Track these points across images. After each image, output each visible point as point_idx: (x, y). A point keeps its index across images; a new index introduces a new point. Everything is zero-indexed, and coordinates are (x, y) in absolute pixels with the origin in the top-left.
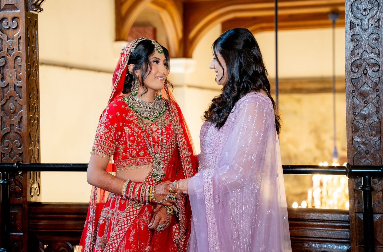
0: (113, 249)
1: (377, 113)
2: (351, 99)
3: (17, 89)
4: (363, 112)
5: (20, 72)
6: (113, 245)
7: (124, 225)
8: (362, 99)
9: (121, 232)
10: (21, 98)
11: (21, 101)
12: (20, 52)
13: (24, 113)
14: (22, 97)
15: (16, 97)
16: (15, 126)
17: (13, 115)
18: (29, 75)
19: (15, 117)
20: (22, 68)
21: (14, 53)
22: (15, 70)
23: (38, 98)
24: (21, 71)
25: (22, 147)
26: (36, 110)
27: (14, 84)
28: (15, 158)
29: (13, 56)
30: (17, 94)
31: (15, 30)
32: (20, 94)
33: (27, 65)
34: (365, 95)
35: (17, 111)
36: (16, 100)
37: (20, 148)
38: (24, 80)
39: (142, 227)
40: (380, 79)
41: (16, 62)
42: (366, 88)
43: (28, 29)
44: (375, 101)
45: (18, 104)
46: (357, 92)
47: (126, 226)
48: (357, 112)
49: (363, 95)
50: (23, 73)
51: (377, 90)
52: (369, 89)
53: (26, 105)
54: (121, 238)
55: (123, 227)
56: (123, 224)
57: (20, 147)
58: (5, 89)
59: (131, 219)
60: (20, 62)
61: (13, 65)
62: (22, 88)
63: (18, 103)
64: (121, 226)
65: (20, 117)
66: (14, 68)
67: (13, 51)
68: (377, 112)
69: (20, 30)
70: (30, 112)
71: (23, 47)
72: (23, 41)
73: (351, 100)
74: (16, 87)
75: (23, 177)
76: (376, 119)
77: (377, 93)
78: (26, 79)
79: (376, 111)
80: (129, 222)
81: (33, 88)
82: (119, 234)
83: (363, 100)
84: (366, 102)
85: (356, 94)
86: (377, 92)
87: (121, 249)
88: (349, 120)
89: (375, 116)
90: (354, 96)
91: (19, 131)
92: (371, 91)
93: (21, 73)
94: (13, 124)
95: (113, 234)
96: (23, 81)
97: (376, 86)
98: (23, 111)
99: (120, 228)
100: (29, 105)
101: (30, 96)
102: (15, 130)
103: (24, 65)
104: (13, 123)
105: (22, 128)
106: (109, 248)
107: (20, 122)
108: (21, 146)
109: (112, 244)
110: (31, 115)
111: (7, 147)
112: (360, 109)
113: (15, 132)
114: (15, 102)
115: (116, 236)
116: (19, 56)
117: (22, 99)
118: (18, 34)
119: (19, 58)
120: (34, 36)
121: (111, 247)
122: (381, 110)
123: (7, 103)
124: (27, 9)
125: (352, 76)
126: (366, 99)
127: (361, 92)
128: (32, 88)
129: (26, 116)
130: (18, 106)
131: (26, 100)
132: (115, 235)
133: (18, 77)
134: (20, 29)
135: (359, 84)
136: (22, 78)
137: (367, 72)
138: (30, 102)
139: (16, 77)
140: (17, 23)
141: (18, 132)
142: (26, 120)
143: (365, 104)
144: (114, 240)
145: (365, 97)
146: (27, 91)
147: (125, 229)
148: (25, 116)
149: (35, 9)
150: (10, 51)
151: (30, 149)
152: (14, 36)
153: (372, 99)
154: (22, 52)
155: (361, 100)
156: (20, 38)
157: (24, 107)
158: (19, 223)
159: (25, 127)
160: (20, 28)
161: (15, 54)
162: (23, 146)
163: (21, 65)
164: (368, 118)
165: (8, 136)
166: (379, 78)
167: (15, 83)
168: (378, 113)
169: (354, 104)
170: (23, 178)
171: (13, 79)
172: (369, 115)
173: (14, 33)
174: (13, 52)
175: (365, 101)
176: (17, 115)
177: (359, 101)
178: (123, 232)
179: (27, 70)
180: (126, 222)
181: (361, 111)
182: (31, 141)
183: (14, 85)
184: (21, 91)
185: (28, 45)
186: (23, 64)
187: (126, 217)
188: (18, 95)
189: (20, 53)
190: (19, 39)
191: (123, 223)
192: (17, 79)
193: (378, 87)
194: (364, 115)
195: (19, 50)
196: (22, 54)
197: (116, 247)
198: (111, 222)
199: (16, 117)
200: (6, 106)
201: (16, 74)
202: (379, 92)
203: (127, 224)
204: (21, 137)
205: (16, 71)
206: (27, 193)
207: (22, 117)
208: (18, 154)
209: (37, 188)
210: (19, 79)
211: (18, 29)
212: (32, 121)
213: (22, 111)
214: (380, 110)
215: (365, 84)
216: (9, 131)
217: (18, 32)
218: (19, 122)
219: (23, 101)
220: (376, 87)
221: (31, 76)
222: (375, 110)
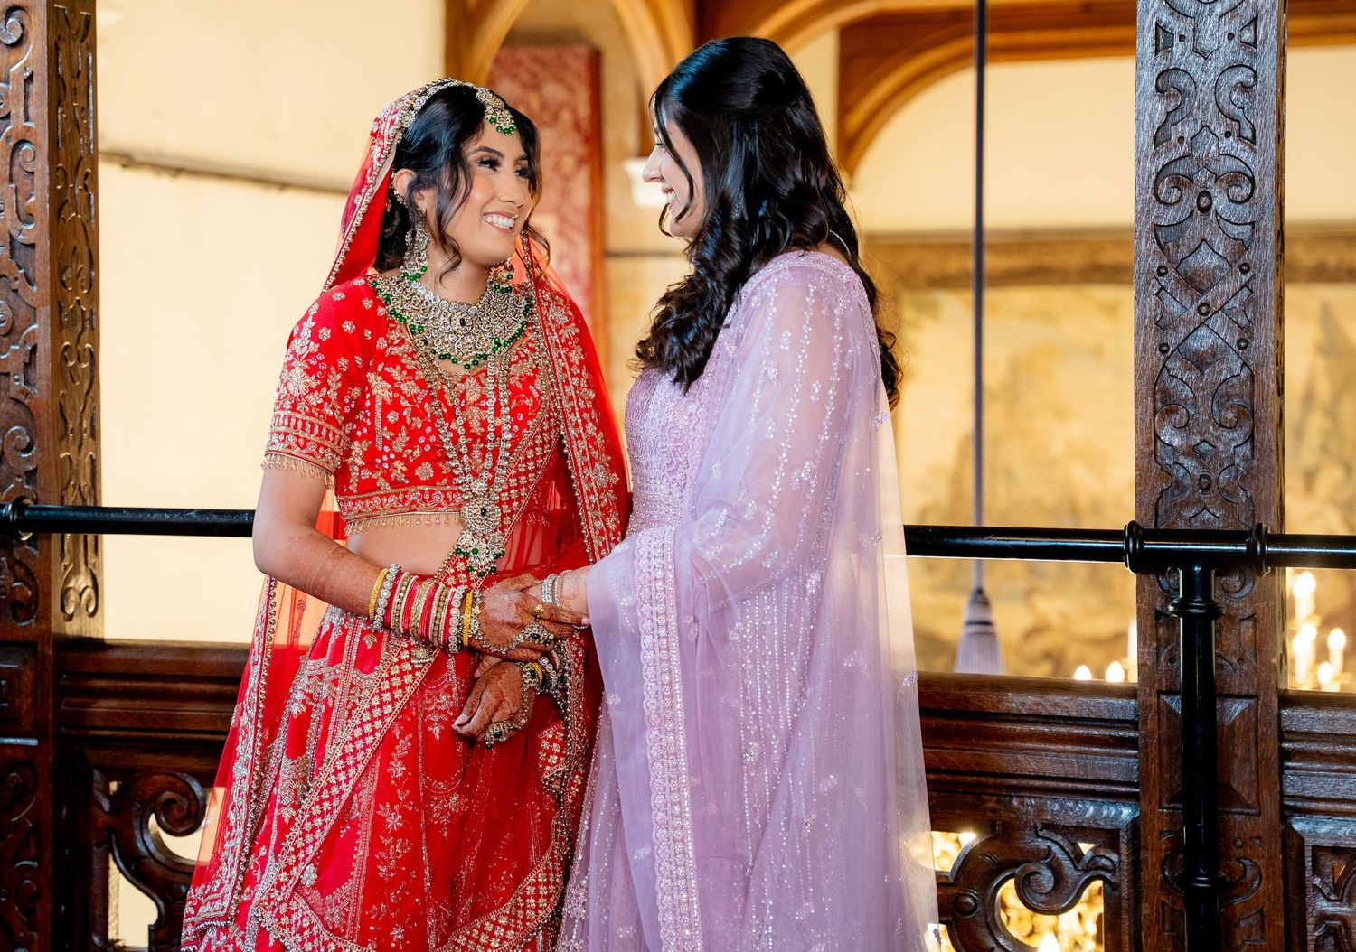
0: (331, 802)
1: (1240, 348)
2: (1153, 297)
3: (20, 253)
4: (1194, 344)
5: (31, 196)
6: (335, 790)
7: (372, 721)
8: (1192, 296)
9: (359, 744)
10: (31, 284)
11: (32, 293)
12: (29, 124)
13: (42, 335)
14: (37, 279)
15: (16, 279)
16: (12, 378)
17: (5, 339)
18: (59, 204)
19: (13, 347)
20: (35, 181)
21: (11, 130)
22: (13, 186)
23: (93, 284)
24: (33, 190)
25: (35, 448)
26: (83, 327)
27: (11, 236)
28: (12, 486)
29: (8, 138)
30: (20, 268)
31: (14, 51)
32: (31, 270)
33: (55, 170)
34: (1201, 282)
35: (18, 329)
36: (16, 291)
37: (30, 454)
38: (42, 222)
39: (436, 731)
40: (1253, 227)
41: (18, 160)
42: (1207, 260)
43: (57, 48)
44: (1234, 303)
45: (22, 304)
46: (1174, 274)
47: (378, 724)
48: (1173, 341)
49: (1193, 283)
50: (38, 199)
51: (1244, 268)
52: (1216, 261)
53: (48, 308)
54: (361, 767)
55: (368, 728)
56: (366, 717)
57: (27, 450)
59: (393, 701)
60: (29, 159)
61: (8, 172)
62: (37, 249)
63: (24, 301)
64: (362, 725)
65: (29, 348)
66: (11, 180)
67: (7, 121)
68: (1243, 344)
69: (30, 51)
70: (63, 331)
71: (39, 108)
72: (39, 88)
73: (1151, 301)
74: (17, 245)
75: (36, 553)
76: (1237, 367)
77: (1245, 278)
78: (48, 219)
79: (1239, 342)
80: (388, 709)
81: (75, 248)
82: (355, 753)
83: (1193, 303)
84: (1204, 309)
85: (1170, 280)
86: (1244, 272)
87: (360, 804)
88: (1144, 371)
89: (1235, 357)
90: (1163, 288)
91: (27, 394)
92: (1221, 269)
93: (33, 199)
94: (5, 371)
95: (333, 751)
96: (39, 224)
97: (1241, 254)
98: (40, 329)
99: (358, 732)
100: (58, 307)
101: (64, 279)
102: (13, 393)
103: (43, 170)
104: (7, 368)
105: (34, 385)
106: (320, 798)
107: (29, 365)
108: (32, 449)
109: (329, 786)
110: (67, 343)
112: (1183, 332)
113: (12, 398)
114: (12, 296)
115: (344, 757)
116: (27, 139)
117: (35, 288)
118: (24, 63)
119: (26, 147)
120: (79, 73)
121: (325, 795)
122: (1255, 336)
125: (1157, 217)
126: (1203, 299)
127: (1189, 274)
128: (71, 250)
129: (48, 344)
130: (23, 311)
131: (48, 290)
132: (339, 754)
133: (21, 212)
134: (31, 47)
135: (1183, 244)
136: (35, 214)
137: (1211, 204)
138: (64, 297)
139: (17, 211)
140: (22, 26)
141: (22, 397)
142: (49, 359)
143: (1201, 314)
144: (336, 772)
145: (1202, 292)
146: (51, 260)
147: (372, 734)
148: (44, 346)
151: (62, 456)
152: (11, 70)
153: (1225, 298)
154: (37, 125)
155: (1187, 300)
156: (30, 79)
157: (42, 316)
158: (25, 706)
159: (44, 383)
160: (30, 44)
161: (14, 134)
162: (39, 447)
163: (34, 170)
164: (1210, 364)
166: (1252, 224)
167: (14, 233)
168: (1245, 348)
169: (1162, 314)
170: (38, 556)
171: (5, 219)
172: (1214, 355)
173: (12, 59)
174: (7, 126)
175: (1203, 305)
176: (20, 342)
177: (1179, 306)
178: (366, 746)
179: (52, 188)
180: (377, 712)
181: (1189, 341)
182: (66, 428)
183: (9, 240)
184: (32, 261)
185: (59, 103)
186: (39, 167)
187: (379, 694)
188: (22, 271)
189: (29, 129)
190: (25, 81)
191: (368, 714)
192: (19, 217)
193: (1249, 256)
194: (1196, 353)
195: (27, 119)
196: (36, 134)
197: (344, 796)
198: (329, 711)
199: (18, 347)
201: (17, 201)
202: (1250, 274)
203: (382, 717)
204: (32, 416)
205: (16, 190)
206: (50, 606)
207: (34, 348)
208: (22, 473)
209: (88, 591)
210: (25, 217)
211: (24, 46)
212: (71, 364)
213: (35, 326)
214: (1252, 337)
215: (1204, 246)
217: (25, 58)
218: (25, 364)
219: (38, 293)
220: (1240, 258)
221: (66, 207)
222: (1236, 337)
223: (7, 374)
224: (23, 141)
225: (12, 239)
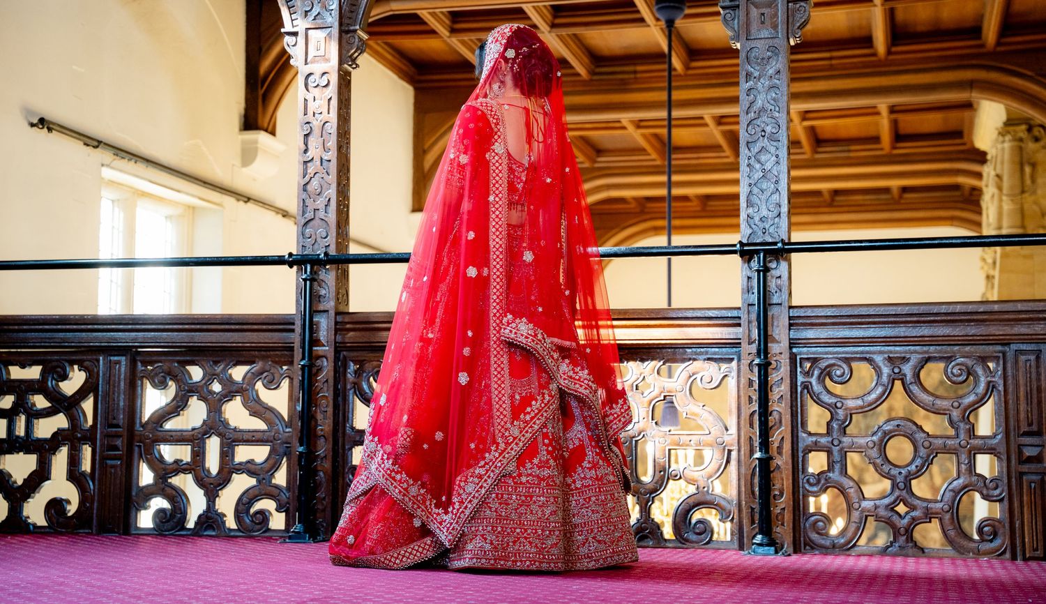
1: (776, 184)
2: (746, 167)
3: (325, 163)
5: (329, 142)
8: (760, 166)
10: (329, 175)
11: (329, 179)
12: (330, 115)
13: (332, 194)
14: (331, 172)
15: (323, 173)
16: (320, 211)
17: (318, 197)
18: (340, 148)
20: (331, 136)
21: (322, 118)
22: (322, 139)
23: (348, 180)
24: (330, 140)
26: (344, 194)
29: (321, 121)
30: (324, 169)
31: (324, 88)
32: (328, 170)
33: (338, 133)
34: (762, 161)
35: (323, 192)
36: (322, 177)
37: (327, 239)
38: (334, 150)
41: (325, 129)
42: (764, 154)
43: (340, 89)
45: (325, 183)
46: (753, 159)
48: (753, 182)
50: (332, 143)
53: (335, 185)
57: (327, 237)
58: (309, 164)
60: (329, 128)
61: (321, 133)
62: (332, 161)
65: (327, 199)
66: (322, 136)
69: (331, 88)
70: (340, 194)
71: (334, 110)
72: (334, 103)
74: (323, 161)
75: (329, 276)
76: (774, 191)
78: (336, 152)
81: (344, 164)
84: (763, 171)
85: (752, 161)
86: (777, 157)
89: (774, 187)
90: (750, 164)
91: (326, 216)
92: (769, 157)
96: (332, 152)
98: (332, 192)
100: (339, 184)
101: (340, 175)
102: (321, 216)
103: (335, 132)
104: (318, 207)
105: (329, 213)
110: (341, 199)
111: (309, 238)
112: (757, 179)
113: (321, 219)
114: (321, 180)
116: (329, 121)
118: (329, 93)
119: (327, 124)
120: (346, 99)
123: (312, 181)
124: (341, 62)
126: (763, 167)
127: (758, 159)
128: (342, 164)
129: (335, 198)
130: (325, 185)
131: (336, 178)
133: (326, 148)
135: (756, 148)
136: (331, 148)
137: (765, 134)
138: (340, 182)
139: (324, 148)
140: (328, 79)
141: (325, 218)
142: (335, 204)
145: (763, 165)
146: (337, 167)
148: (333, 198)
149: (350, 63)
150: (316, 115)
151: (338, 241)
152: (323, 96)
153: (770, 166)
154: (333, 115)
156: (330, 98)
157: (333, 187)
159: (333, 212)
160: (331, 86)
161: (324, 119)
162: (330, 236)
163: (331, 132)
164: (766, 189)
165: (311, 224)
167: (322, 156)
169: (749, 172)
171: (319, 151)
172: (767, 186)
173: (323, 92)
174: (321, 116)
175: (763, 169)
176: (324, 197)
177: (755, 169)
179: (338, 140)
181: (758, 182)
184: (330, 166)
185: (341, 109)
186: (333, 131)
189: (329, 117)
190: (329, 100)
192: (325, 150)
195: (329, 113)
196: (332, 118)
199: (322, 199)
200: (309, 187)
201: (324, 144)
204: (329, 223)
205: (324, 140)
207: (329, 200)
208: (324, 246)
209: (345, 295)
210: (328, 150)
211: (329, 87)
212: (342, 207)
213: (330, 191)
214: (779, 179)
215: (763, 148)
216: (313, 217)
217: (329, 91)
218: (326, 205)
219: (332, 177)
221: (342, 148)
222: (774, 180)
223: (318, 210)
224: (327, 122)
225: (321, 159)
